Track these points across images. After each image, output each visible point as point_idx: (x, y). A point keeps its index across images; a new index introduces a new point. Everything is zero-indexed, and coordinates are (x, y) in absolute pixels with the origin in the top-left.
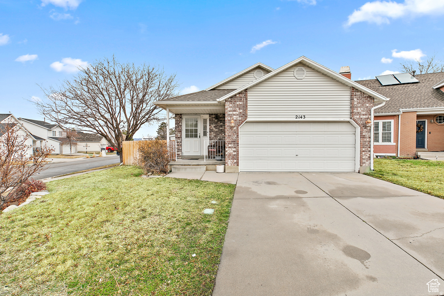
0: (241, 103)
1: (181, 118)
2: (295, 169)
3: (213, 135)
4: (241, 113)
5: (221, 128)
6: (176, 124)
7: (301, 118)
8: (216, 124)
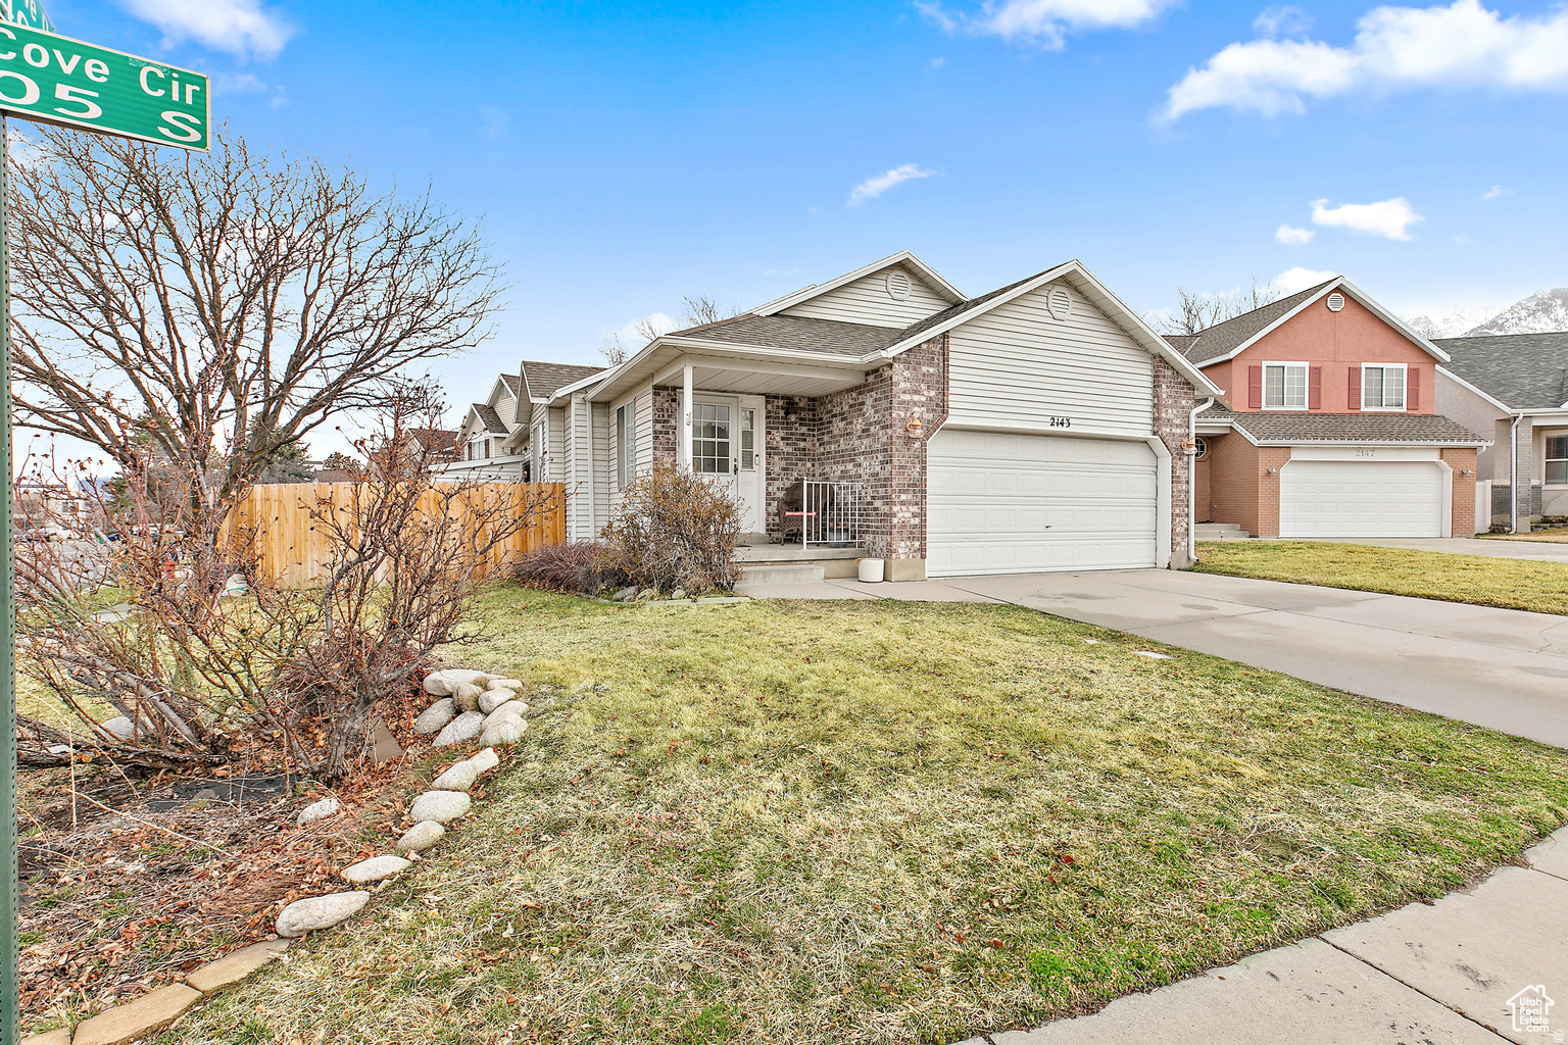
0: (931, 370)
1: (674, 400)
2: (1042, 564)
3: (778, 464)
4: (931, 399)
5: (802, 444)
6: (656, 421)
7: (1062, 424)
8: (787, 428)
